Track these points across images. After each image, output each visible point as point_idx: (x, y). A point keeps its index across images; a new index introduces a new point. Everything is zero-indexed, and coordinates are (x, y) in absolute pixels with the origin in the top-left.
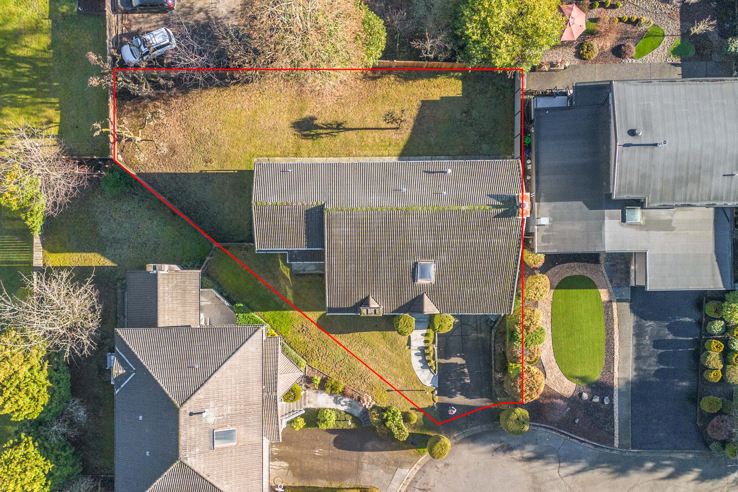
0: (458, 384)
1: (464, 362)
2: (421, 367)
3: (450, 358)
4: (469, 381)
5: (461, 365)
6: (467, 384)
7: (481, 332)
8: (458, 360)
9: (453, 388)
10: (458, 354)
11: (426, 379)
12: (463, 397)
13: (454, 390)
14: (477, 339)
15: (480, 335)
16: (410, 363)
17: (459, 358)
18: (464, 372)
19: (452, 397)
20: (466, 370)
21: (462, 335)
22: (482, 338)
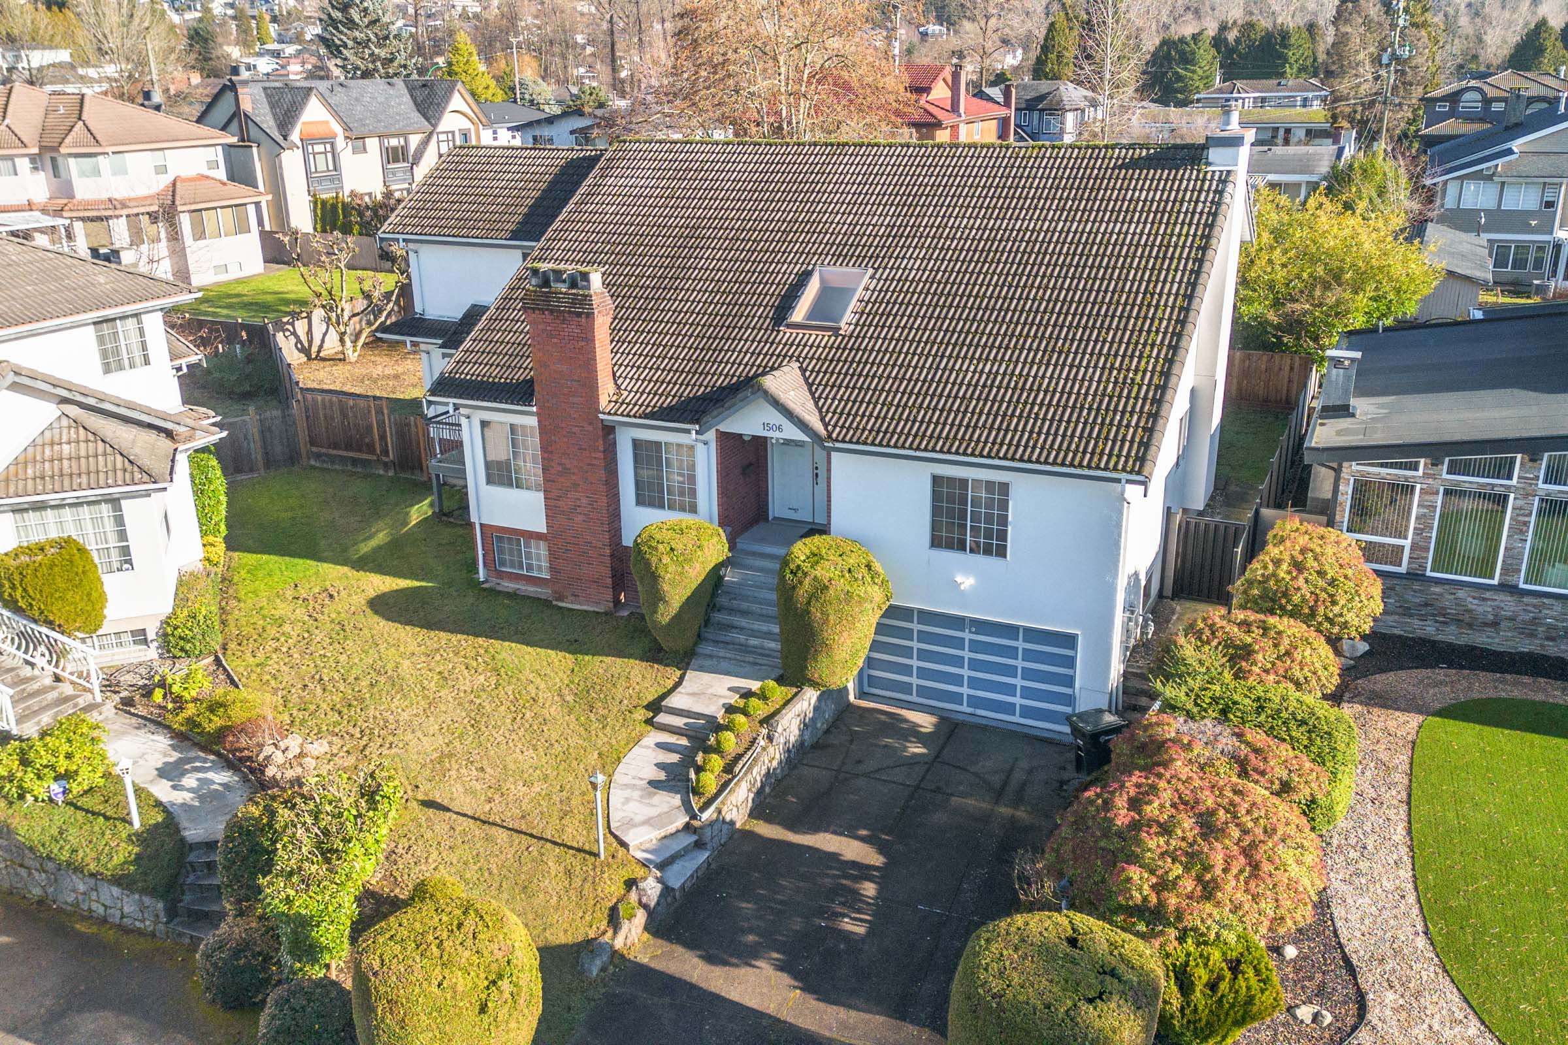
0: (797, 924)
1: (875, 859)
2: (654, 784)
3: (815, 829)
4: (861, 930)
5: (854, 864)
6: (847, 936)
7: (1018, 801)
8: (852, 849)
9: (751, 931)
10: (864, 832)
11: (638, 819)
12: (785, 979)
13: (751, 938)
14: (985, 819)
15: (1004, 811)
16: (611, 760)
17: (856, 844)
18: (856, 895)
19: (725, 963)
20: (869, 889)
21: (918, 787)
22: (1012, 820)
